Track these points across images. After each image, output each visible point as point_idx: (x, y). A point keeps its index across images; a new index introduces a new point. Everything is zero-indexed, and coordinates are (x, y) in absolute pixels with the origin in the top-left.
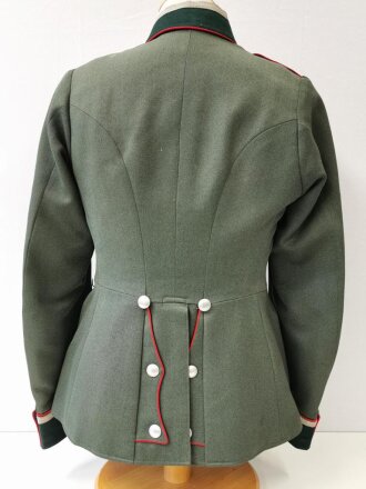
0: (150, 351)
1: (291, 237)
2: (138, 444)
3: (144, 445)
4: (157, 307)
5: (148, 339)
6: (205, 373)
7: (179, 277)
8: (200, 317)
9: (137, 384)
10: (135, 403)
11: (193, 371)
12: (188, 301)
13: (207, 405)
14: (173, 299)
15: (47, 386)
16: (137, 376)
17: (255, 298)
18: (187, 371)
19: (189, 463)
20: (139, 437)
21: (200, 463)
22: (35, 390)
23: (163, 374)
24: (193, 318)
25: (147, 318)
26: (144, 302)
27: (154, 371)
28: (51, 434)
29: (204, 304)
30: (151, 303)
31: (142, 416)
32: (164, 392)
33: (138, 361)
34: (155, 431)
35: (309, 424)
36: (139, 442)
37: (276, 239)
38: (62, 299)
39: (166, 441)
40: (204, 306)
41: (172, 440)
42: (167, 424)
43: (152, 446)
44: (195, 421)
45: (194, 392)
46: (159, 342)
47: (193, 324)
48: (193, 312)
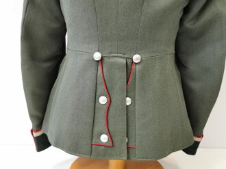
0: (101, 88)
1: (192, 19)
2: (93, 146)
3: (97, 147)
4: (106, 60)
5: (100, 80)
6: (137, 102)
7: (120, 41)
8: (134, 67)
9: (93, 108)
10: (91, 121)
11: (129, 101)
12: (126, 56)
13: (138, 123)
14: (116, 55)
15: (38, 114)
16: (93, 104)
17: (169, 56)
18: (125, 101)
19: (126, 158)
20: (94, 141)
21: (133, 159)
22: (32, 116)
23: (110, 102)
24: (129, 67)
25: (100, 67)
26: (97, 56)
27: (104, 101)
28: (42, 143)
29: (136, 58)
30: (102, 57)
31: (96, 129)
32: (110, 114)
33: (93, 95)
34: (104, 138)
35: (197, 139)
36: (94, 145)
37: (182, 21)
38: (46, 60)
39: (111, 145)
40: (137, 59)
41: (115, 144)
42: (112, 135)
43: (102, 148)
44: (130, 133)
45: (129, 114)
46: (107, 82)
47: (129, 71)
48: (129, 63)
